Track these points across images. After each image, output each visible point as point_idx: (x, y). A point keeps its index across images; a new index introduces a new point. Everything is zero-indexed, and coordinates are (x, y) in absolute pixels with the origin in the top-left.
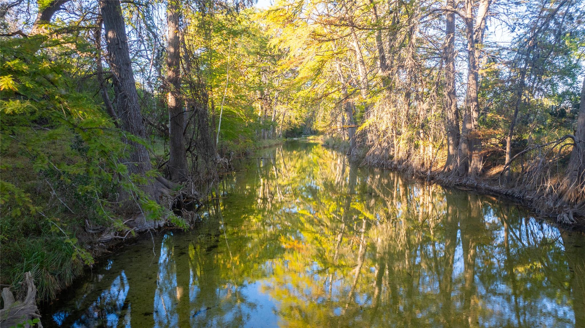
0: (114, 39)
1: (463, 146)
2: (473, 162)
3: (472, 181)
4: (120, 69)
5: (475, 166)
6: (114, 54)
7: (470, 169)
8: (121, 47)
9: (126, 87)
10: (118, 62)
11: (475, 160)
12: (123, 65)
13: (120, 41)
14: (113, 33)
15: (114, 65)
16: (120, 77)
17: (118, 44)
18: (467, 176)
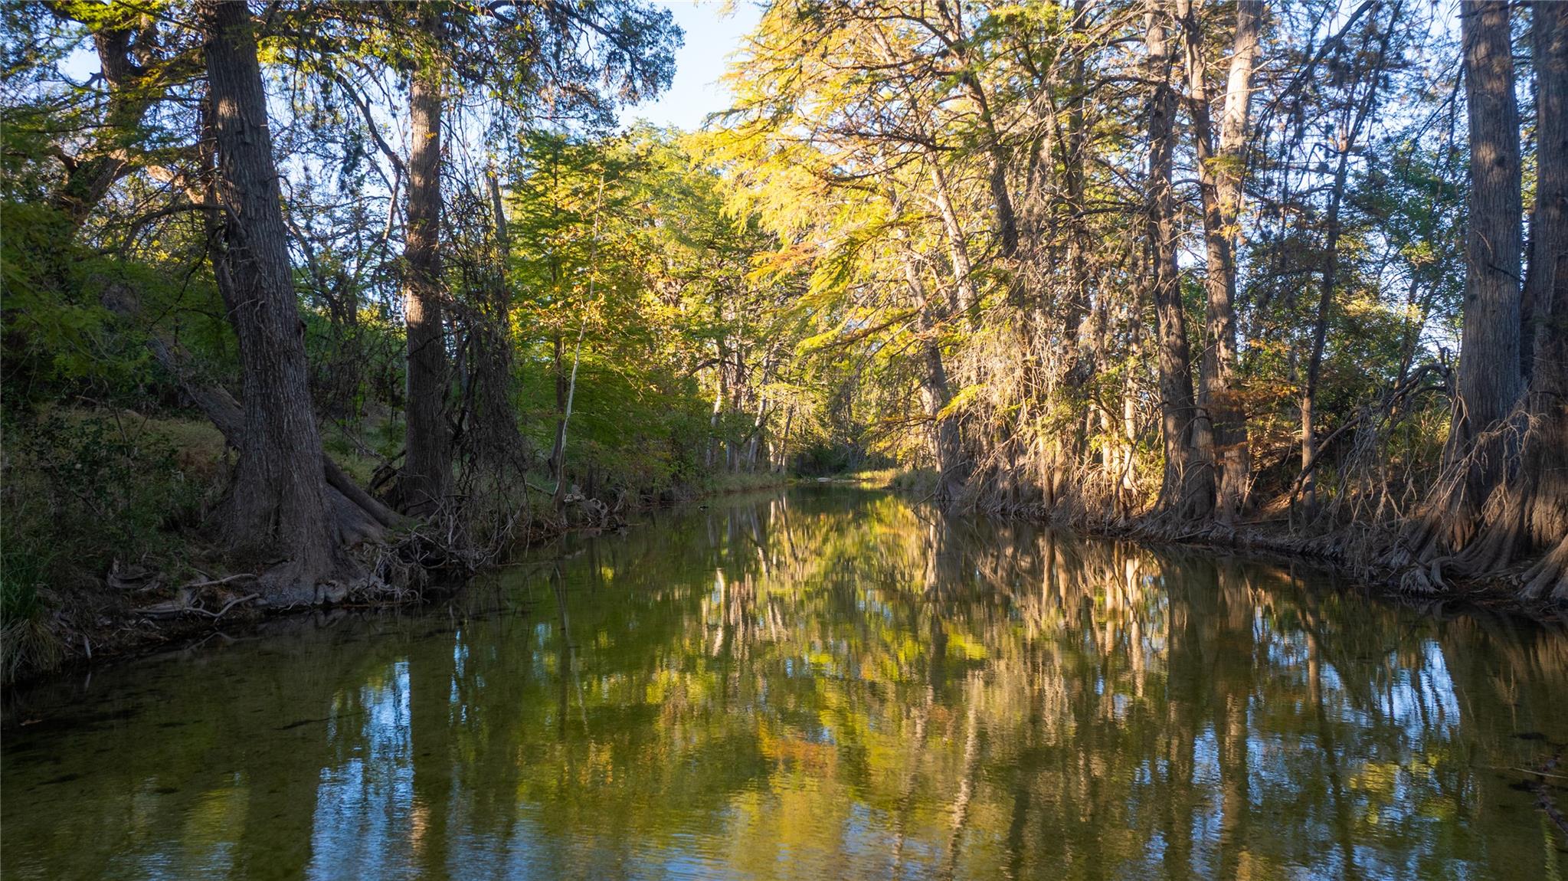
0: (232, 120)
1: (1202, 438)
2: (1225, 477)
3: (1224, 527)
4: (245, 195)
5: (1230, 489)
6: (232, 157)
7: (1219, 499)
8: (248, 140)
9: (258, 239)
10: (239, 177)
11: (1232, 474)
12: (253, 184)
13: (246, 125)
14: (231, 104)
15: (231, 184)
16: (244, 213)
17: (242, 132)
18: (1212, 517)
